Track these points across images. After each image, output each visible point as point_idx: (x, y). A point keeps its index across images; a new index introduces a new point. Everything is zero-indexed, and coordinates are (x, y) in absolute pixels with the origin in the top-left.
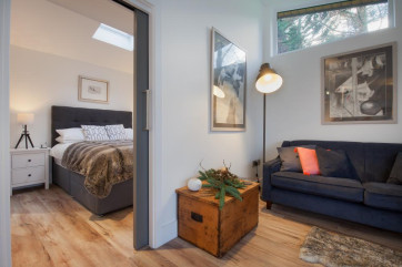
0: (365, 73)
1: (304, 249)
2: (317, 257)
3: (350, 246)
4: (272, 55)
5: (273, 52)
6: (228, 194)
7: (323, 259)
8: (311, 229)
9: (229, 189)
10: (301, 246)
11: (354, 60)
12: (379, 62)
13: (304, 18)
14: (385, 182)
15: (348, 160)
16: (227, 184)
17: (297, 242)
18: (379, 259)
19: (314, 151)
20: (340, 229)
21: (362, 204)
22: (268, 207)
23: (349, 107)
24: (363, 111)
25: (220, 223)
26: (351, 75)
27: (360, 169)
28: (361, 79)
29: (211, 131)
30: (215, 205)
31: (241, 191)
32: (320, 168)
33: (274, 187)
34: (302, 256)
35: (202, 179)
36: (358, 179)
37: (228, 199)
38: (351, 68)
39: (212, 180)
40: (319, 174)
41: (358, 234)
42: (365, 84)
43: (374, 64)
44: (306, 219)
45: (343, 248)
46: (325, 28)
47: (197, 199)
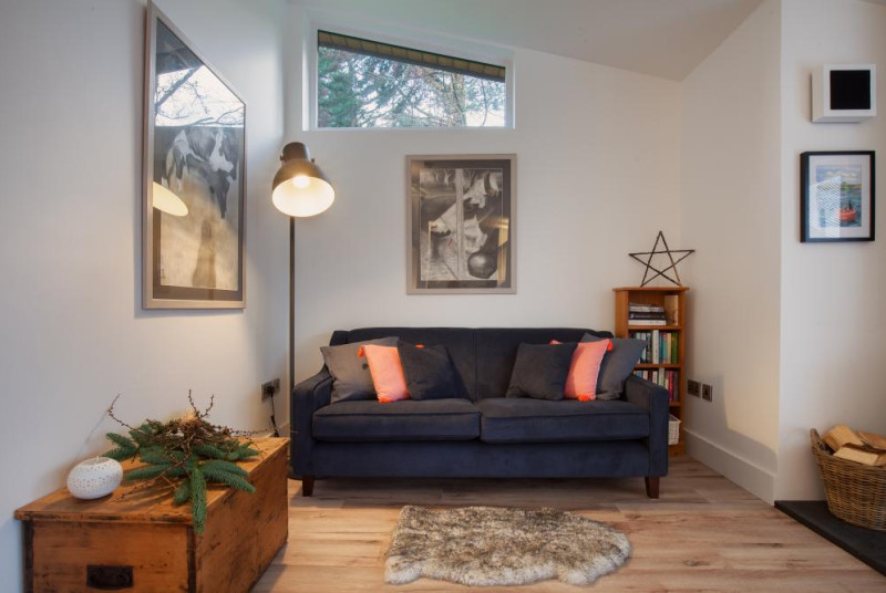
0: (474, 201)
1: (393, 560)
2: (417, 566)
3: (465, 524)
4: (305, 127)
5: (307, 121)
6: (212, 483)
7: (428, 567)
8: (401, 514)
9: (213, 468)
10: (387, 556)
11: (459, 172)
12: (494, 185)
13: (361, 63)
14: (503, 395)
15: (451, 363)
16: (205, 456)
17: (375, 550)
18: (508, 532)
19: (395, 349)
20: (446, 498)
21: (477, 441)
22: (307, 492)
23: (451, 261)
24: (472, 270)
25: (192, 568)
26: (454, 202)
27: (469, 378)
28: (470, 210)
29: (144, 309)
30: (175, 523)
31: (248, 468)
32: (408, 384)
33: (319, 442)
34: (391, 576)
35: (119, 457)
36: (468, 398)
37: (214, 497)
38: (453, 187)
39: (158, 452)
40: (408, 398)
41: (472, 497)
42: (474, 222)
43: (488, 187)
44: (385, 495)
45: (457, 532)
46: (398, 98)
47: (110, 522)
